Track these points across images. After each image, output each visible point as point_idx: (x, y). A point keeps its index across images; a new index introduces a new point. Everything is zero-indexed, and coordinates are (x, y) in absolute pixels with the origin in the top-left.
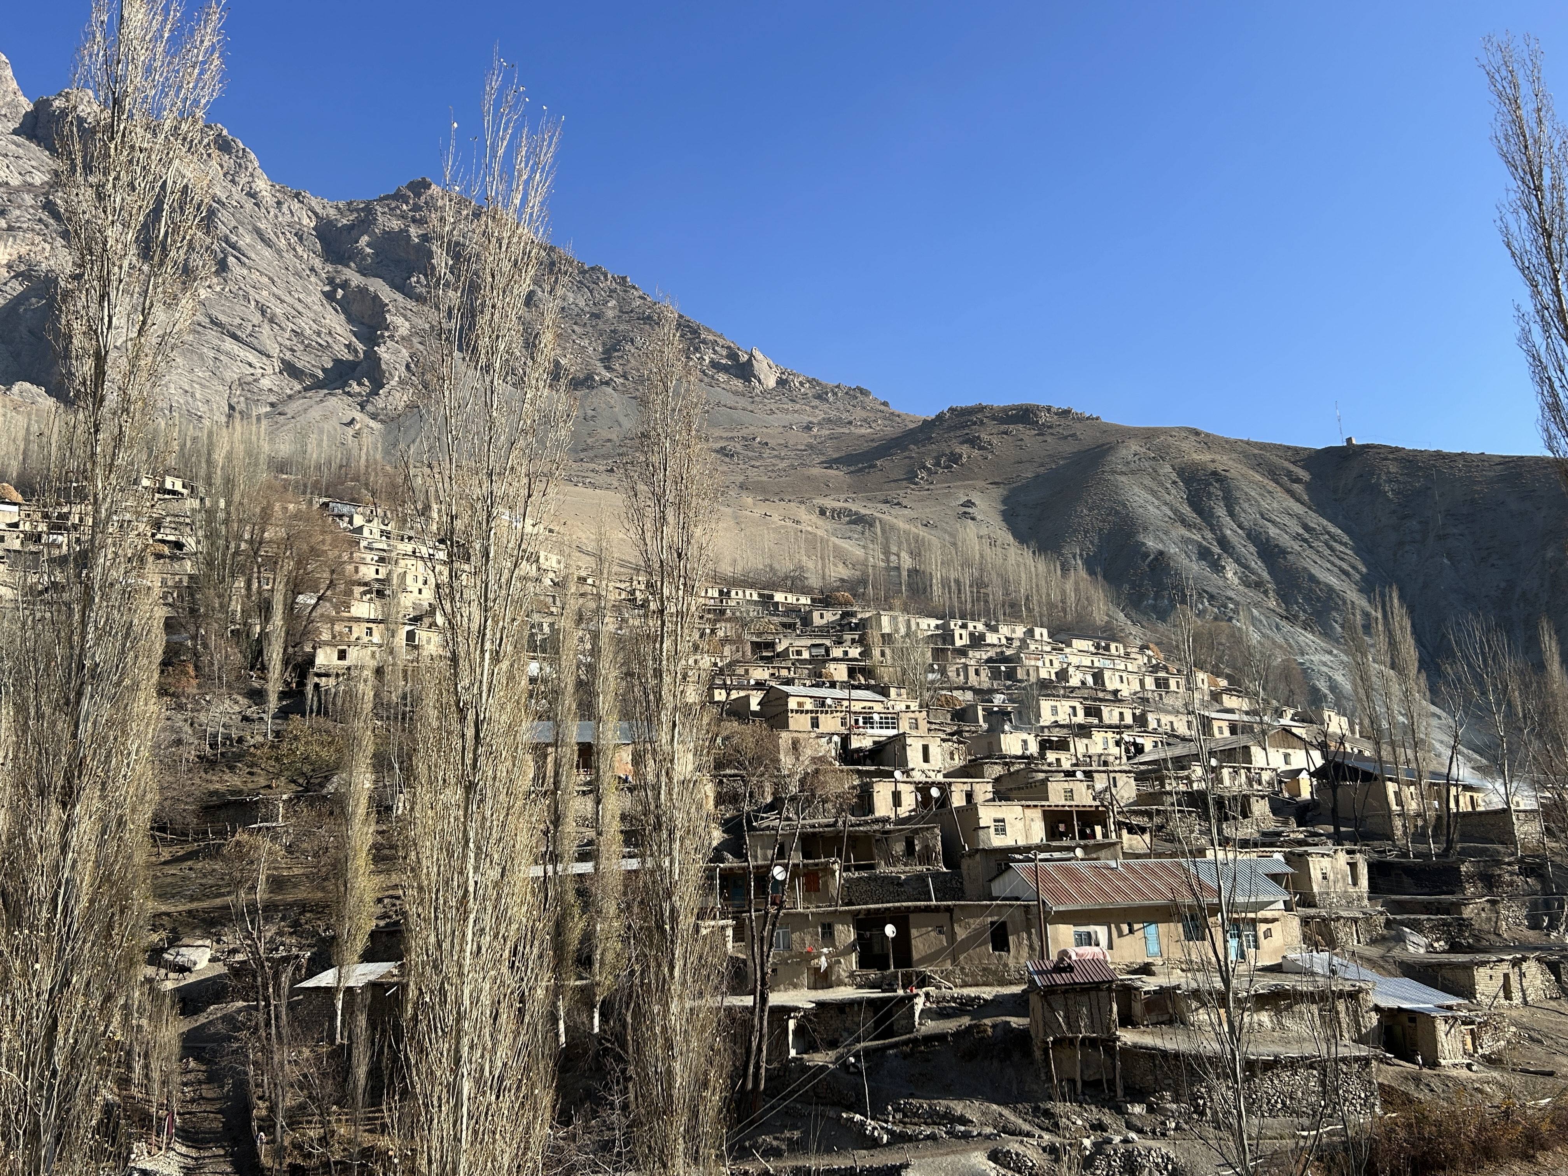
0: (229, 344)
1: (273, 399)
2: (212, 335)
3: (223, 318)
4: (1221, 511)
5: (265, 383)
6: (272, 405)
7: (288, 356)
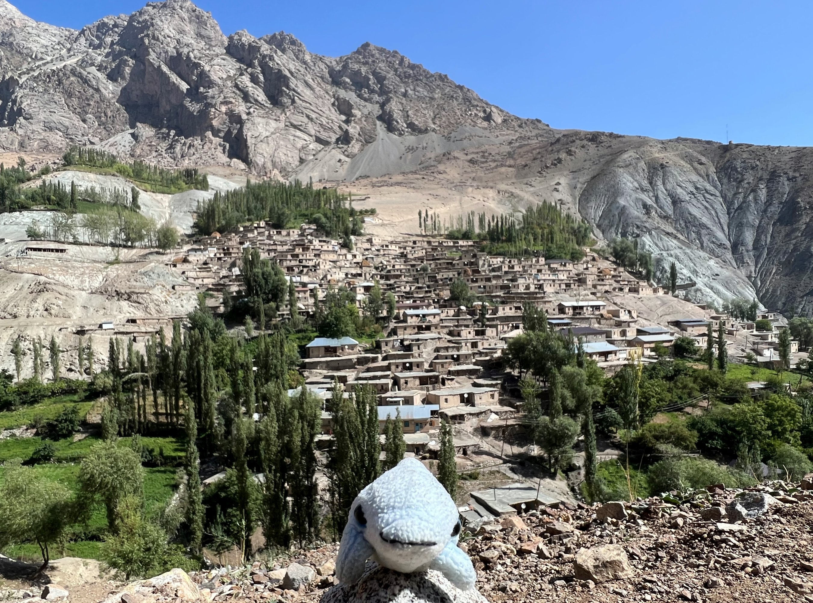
0: (298, 133)
1: (314, 152)
2: (292, 130)
3: (295, 123)
4: (659, 183)
5: (311, 146)
6: (314, 155)
7: (318, 134)
